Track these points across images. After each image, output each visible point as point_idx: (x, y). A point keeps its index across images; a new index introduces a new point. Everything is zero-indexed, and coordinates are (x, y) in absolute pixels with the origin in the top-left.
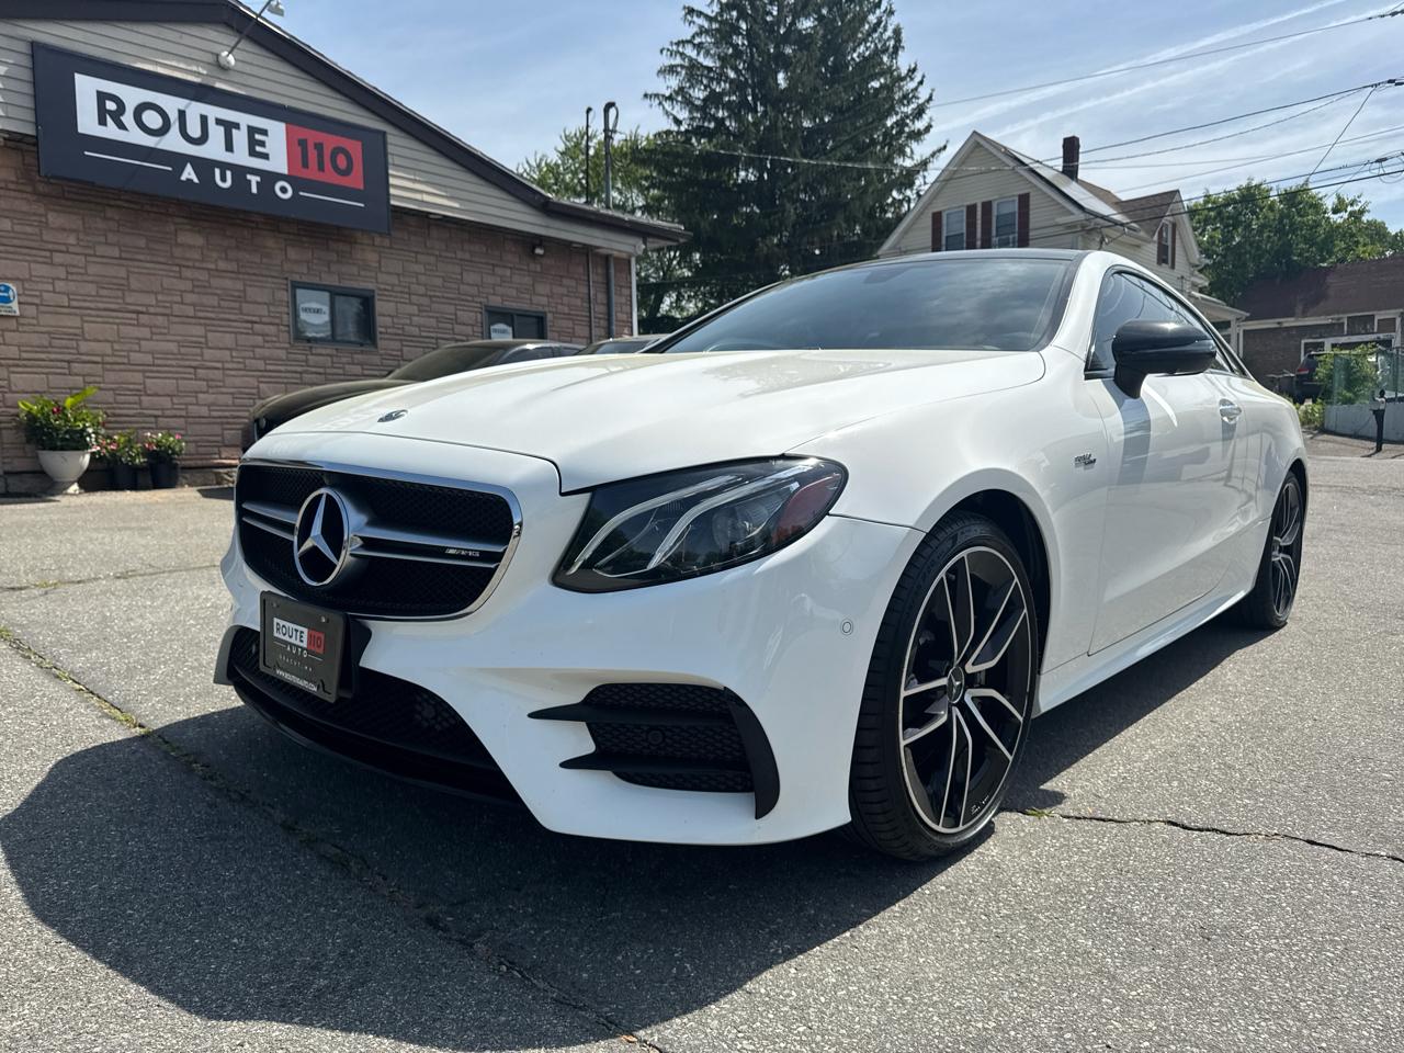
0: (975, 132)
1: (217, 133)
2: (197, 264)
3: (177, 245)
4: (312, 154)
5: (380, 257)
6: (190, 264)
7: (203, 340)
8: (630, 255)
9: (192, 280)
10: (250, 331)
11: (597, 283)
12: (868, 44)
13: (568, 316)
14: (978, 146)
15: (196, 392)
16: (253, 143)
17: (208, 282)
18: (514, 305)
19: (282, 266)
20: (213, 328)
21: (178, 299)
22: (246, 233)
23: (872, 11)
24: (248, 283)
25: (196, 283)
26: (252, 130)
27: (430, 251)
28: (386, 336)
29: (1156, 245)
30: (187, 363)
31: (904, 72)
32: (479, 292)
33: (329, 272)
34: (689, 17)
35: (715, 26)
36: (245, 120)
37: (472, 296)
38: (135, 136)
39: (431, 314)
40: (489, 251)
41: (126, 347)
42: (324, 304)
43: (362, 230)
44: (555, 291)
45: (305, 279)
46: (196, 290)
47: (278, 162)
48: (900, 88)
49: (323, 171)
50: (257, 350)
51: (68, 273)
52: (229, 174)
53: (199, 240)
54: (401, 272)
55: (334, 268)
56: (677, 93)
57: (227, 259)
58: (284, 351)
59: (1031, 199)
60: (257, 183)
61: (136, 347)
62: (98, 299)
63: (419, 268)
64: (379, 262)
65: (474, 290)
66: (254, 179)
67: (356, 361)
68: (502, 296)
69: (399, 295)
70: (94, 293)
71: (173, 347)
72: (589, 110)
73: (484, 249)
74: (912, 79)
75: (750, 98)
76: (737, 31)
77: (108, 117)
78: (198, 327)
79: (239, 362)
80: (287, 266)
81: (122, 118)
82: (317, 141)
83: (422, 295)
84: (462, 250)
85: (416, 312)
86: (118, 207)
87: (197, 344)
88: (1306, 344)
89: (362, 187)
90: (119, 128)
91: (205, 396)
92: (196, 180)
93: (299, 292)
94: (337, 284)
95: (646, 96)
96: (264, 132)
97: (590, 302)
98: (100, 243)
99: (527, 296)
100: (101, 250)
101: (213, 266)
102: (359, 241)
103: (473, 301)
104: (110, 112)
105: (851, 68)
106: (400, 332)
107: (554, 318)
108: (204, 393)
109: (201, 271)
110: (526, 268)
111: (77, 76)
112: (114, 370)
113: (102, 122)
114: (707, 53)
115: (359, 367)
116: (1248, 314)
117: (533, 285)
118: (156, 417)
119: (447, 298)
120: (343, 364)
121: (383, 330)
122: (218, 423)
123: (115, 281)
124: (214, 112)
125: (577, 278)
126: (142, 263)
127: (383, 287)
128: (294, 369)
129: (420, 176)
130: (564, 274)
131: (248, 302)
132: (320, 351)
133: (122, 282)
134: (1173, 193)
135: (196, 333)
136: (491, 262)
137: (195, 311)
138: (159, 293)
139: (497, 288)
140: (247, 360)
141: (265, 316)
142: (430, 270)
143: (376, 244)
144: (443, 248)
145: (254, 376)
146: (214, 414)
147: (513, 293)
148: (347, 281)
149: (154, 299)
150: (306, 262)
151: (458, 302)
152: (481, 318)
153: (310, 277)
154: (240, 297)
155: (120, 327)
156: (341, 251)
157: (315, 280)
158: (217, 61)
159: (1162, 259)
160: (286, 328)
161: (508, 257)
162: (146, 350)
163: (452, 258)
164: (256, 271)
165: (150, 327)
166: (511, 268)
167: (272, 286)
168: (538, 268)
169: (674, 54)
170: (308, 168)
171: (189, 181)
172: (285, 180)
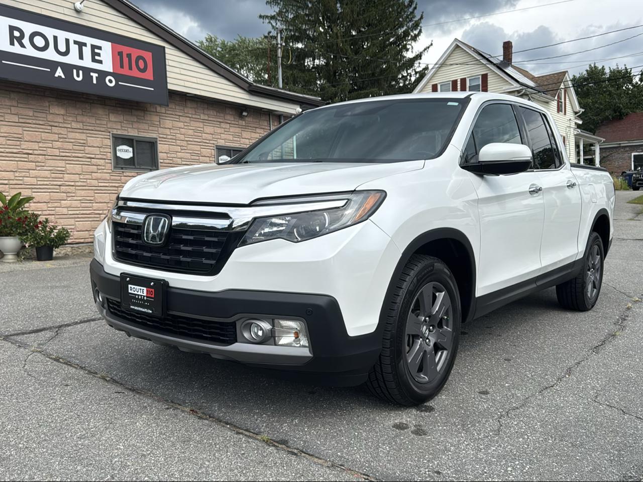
0: (456, 39)
1: (74, 49)
2: (61, 125)
3: (50, 114)
4: (126, 60)
5: (160, 118)
6: (56, 124)
7: (63, 169)
8: (293, 115)
9: (59, 134)
10: (89, 163)
14: (457, 47)
15: (61, 200)
16: (94, 54)
17: (67, 135)
18: (231, 145)
19: (107, 125)
20: (70, 162)
21: (50, 145)
22: (87, 106)
24: (89, 135)
25: (60, 136)
26: (94, 47)
27: (187, 115)
29: (556, 102)
30: (55, 183)
32: (213, 138)
33: (132, 128)
36: (89, 41)
37: (210, 140)
38: (30, 51)
39: (187, 151)
40: (218, 114)
41: (23, 174)
42: (130, 147)
43: (150, 104)
44: (252, 136)
45: (119, 132)
46: (61, 140)
47: (107, 65)
48: (405, 12)
49: (132, 70)
50: (93, 174)
52: (81, 72)
53: (62, 112)
54: (171, 127)
55: (135, 125)
56: (278, 15)
57: (77, 121)
58: (109, 174)
59: (489, 79)
60: (96, 77)
61: (27, 174)
62: (6, 146)
63: (181, 125)
64: (160, 122)
65: (210, 137)
66: (94, 75)
68: (225, 139)
69: (170, 140)
70: (4, 143)
71: (47, 174)
73: (215, 113)
74: (411, 6)
77: (15, 41)
78: (61, 161)
79: (84, 182)
80: (109, 125)
81: (23, 41)
82: (128, 53)
83: (183, 141)
84: (204, 113)
85: (179, 150)
86: (17, 92)
87: (62, 173)
88: (634, 155)
89: (152, 79)
90: (21, 47)
91: (66, 201)
92: (63, 77)
93: (116, 140)
94: (137, 135)
95: (261, 17)
96: (100, 48)
98: (9, 114)
99: (239, 139)
100: (8, 118)
101: (69, 126)
102: (149, 109)
103: (210, 143)
104: (16, 38)
106: (171, 162)
109: (63, 129)
110: (237, 123)
113: (12, 43)
116: (604, 140)
117: (241, 133)
119: (194, 141)
121: (162, 161)
122: (72, 218)
123: (15, 135)
124: (73, 37)
125: (263, 129)
126: (31, 125)
127: (161, 136)
128: (114, 184)
129: (183, 72)
130: (257, 126)
131: (89, 146)
132: (128, 174)
133: (20, 136)
134: (564, 73)
135: (60, 165)
136: (219, 120)
137: (60, 152)
138: (40, 142)
139: (222, 135)
140: (88, 180)
141: (98, 155)
142: (186, 126)
143: (158, 111)
144: (194, 113)
145: (92, 190)
146: (70, 212)
147: (231, 138)
148: (142, 133)
149: (37, 146)
150: (120, 122)
151: (201, 144)
152: (214, 152)
153: (123, 131)
154: (84, 144)
155: (19, 162)
156: (140, 116)
157: (125, 133)
158: (75, 7)
159: (559, 110)
160: (110, 161)
161: (228, 117)
162: (33, 176)
163: (198, 119)
164: (93, 128)
165: (35, 162)
166: (229, 123)
167: (102, 136)
168: (244, 123)
170: (123, 68)
171: (60, 77)
172: (111, 76)
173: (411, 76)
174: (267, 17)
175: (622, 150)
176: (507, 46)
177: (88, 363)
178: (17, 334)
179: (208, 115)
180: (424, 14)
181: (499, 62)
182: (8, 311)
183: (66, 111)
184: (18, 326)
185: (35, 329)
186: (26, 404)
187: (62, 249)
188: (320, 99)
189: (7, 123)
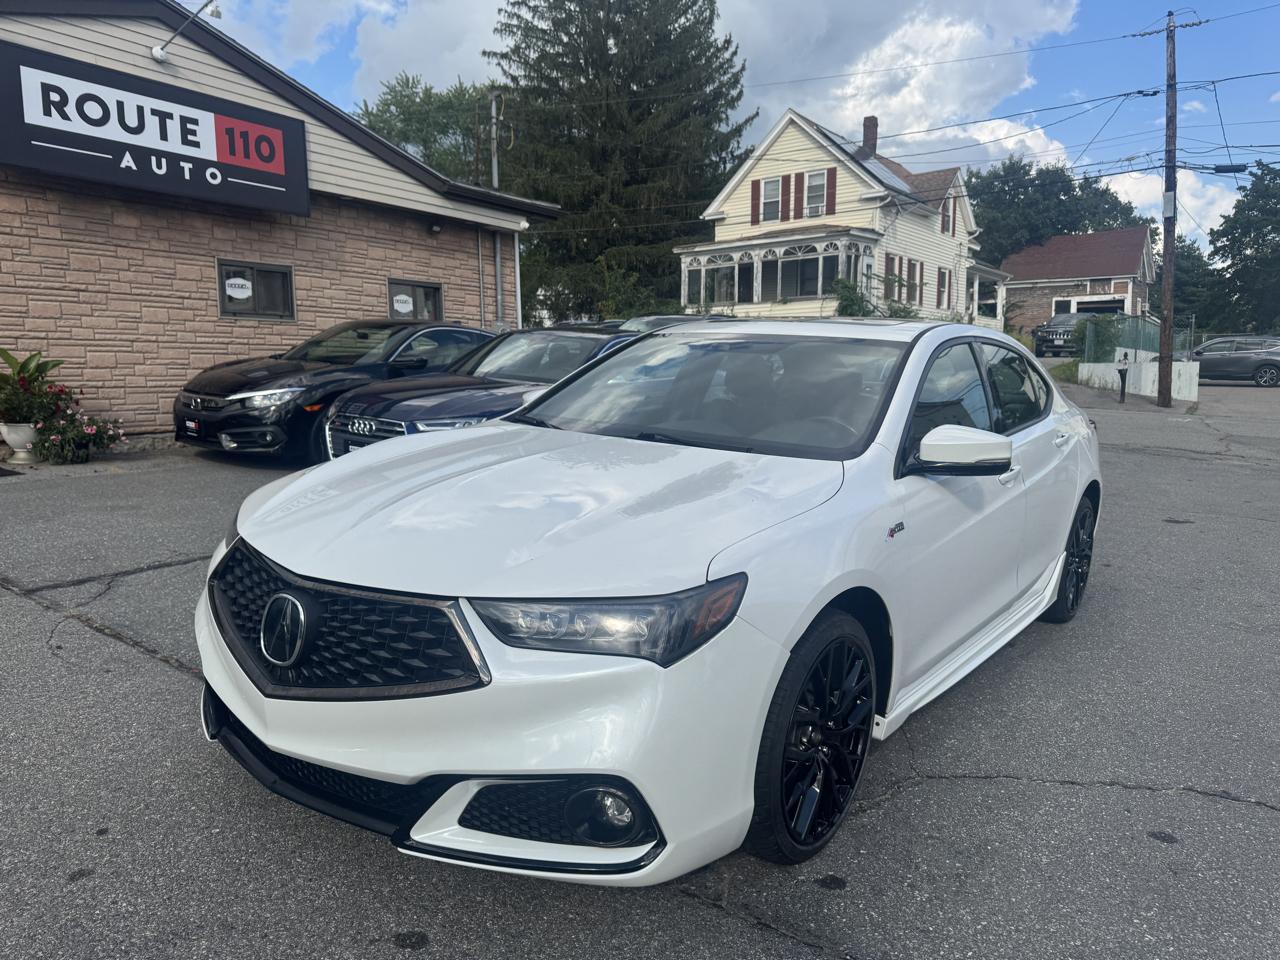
1: (152, 123)
2: (132, 244)
3: (115, 226)
4: (239, 141)
5: (296, 235)
6: (124, 243)
7: (137, 315)
8: (514, 231)
9: (129, 259)
10: (180, 306)
11: (486, 256)
13: (461, 288)
14: (791, 122)
15: (135, 364)
16: (185, 132)
17: (143, 260)
18: (416, 278)
19: (208, 244)
20: (148, 304)
21: (116, 277)
22: (175, 215)
24: (178, 261)
25: (131, 262)
26: (184, 120)
27: (339, 229)
28: (302, 308)
29: (941, 216)
30: (124, 337)
31: (720, 43)
32: (383, 266)
33: (250, 250)
36: (178, 110)
37: (376, 270)
38: (77, 126)
39: (342, 287)
40: (392, 228)
41: (70, 323)
42: (248, 280)
43: (280, 212)
44: (449, 264)
45: (230, 257)
46: (133, 269)
47: (208, 150)
48: (717, 58)
49: (249, 158)
50: (187, 323)
51: (13, 254)
52: (164, 161)
53: (134, 222)
54: (314, 248)
55: (255, 247)
56: (514, 52)
57: (159, 239)
58: (213, 324)
59: (838, 173)
60: (190, 169)
61: (78, 323)
62: (41, 278)
63: (331, 245)
64: (296, 240)
66: (187, 166)
67: (276, 332)
68: (402, 269)
69: (313, 270)
70: (37, 273)
71: (111, 322)
73: (388, 228)
74: (727, 49)
75: (581, 61)
77: (52, 108)
78: (132, 303)
79: (171, 335)
80: (213, 245)
81: (65, 108)
82: (243, 130)
83: (333, 270)
84: (368, 227)
85: (328, 286)
86: (58, 190)
88: (1056, 301)
89: (283, 173)
90: (63, 118)
91: (143, 366)
92: (134, 168)
93: (225, 269)
94: (259, 261)
96: (195, 122)
97: (479, 274)
99: (426, 269)
100: (42, 231)
101: (146, 246)
102: (278, 221)
103: (378, 275)
104: (54, 103)
105: (672, 38)
106: (314, 304)
107: (448, 288)
108: (140, 364)
109: (135, 250)
110: (423, 243)
111: (23, 69)
112: (57, 345)
113: (47, 113)
114: (542, 17)
115: (279, 337)
116: (1012, 276)
117: (431, 260)
118: (98, 388)
119: (354, 272)
120: (265, 334)
121: (299, 302)
122: (154, 392)
123: (57, 261)
124: (150, 103)
125: (468, 252)
126: (81, 244)
127: (299, 262)
128: (221, 340)
129: (335, 162)
130: (457, 248)
131: (179, 279)
132: (244, 323)
133: (65, 262)
134: (955, 170)
135: (132, 309)
137: (131, 288)
138: (97, 272)
139: (398, 261)
140: (179, 334)
141: (195, 292)
142: (340, 247)
143: (294, 223)
144: (352, 226)
145: (185, 348)
146: (150, 384)
147: (413, 266)
148: (267, 259)
149: (93, 277)
150: (231, 240)
151: (362, 275)
152: (385, 289)
153: (236, 255)
154: (170, 274)
155: (63, 304)
156: (264, 231)
157: (239, 258)
158: (152, 54)
159: (945, 228)
160: (214, 303)
161: (409, 233)
162: (88, 325)
163: (359, 235)
164: (186, 250)
165: (91, 304)
166: (412, 244)
167: (201, 263)
168: (435, 243)
169: (511, 15)
170: (234, 155)
171: (128, 168)
172: (214, 167)
173: (725, 163)
174: (495, 54)
175: (1039, 292)
176: (871, 124)
177: (147, 637)
178: (48, 587)
179: (375, 229)
180: (747, 64)
181: (856, 148)
182: (38, 549)
183: (141, 222)
184: (50, 574)
185: (76, 578)
186: (43, 700)
188: (559, 207)
189: (41, 241)
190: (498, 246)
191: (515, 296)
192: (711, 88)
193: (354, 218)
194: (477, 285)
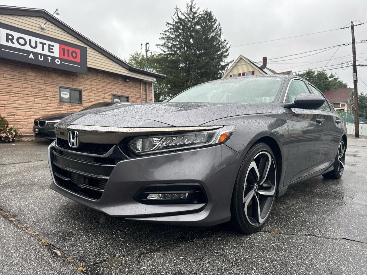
0: (241, 55)
1: (40, 46)
2: (33, 81)
3: (28, 75)
4: (66, 52)
5: (84, 80)
6: (30, 80)
7: (33, 101)
8: (152, 82)
9: (31, 85)
10: (47, 99)
11: (143, 89)
12: (214, 33)
13: (135, 98)
14: (241, 59)
15: (31, 115)
16: (50, 49)
17: (36, 85)
18: (121, 94)
19: (57, 82)
20: (36, 98)
21: (27, 90)
22: (47, 73)
23: (214, 24)
24: (47, 86)
25: (32, 86)
26: (50, 45)
27: (99, 79)
28: (85, 101)
30: (28, 107)
31: (223, 41)
32: (111, 90)
33: (70, 84)
34: (167, 25)
35: (175, 27)
36: (48, 42)
37: (109, 91)
38: (17, 46)
39: (97, 96)
40: (114, 80)
41: (12, 102)
42: (68, 92)
43: (79, 73)
44: (132, 91)
45: (63, 86)
46: (32, 88)
49: (69, 57)
50: (49, 104)
52: (43, 57)
53: (34, 74)
54: (90, 84)
55: (71, 83)
56: (164, 44)
57: (41, 80)
58: (56, 105)
59: (255, 72)
60: (51, 59)
61: (14, 103)
62: (4, 89)
63: (95, 84)
64: (84, 82)
66: (50, 58)
67: (76, 108)
68: (117, 92)
69: (89, 90)
70: (3, 87)
71: (25, 103)
72: (142, 44)
73: (113, 79)
75: (183, 46)
76: (180, 29)
77: (9, 40)
78: (32, 98)
79: (43, 107)
81: (13, 41)
82: (68, 49)
83: (95, 91)
84: (107, 79)
85: (93, 95)
86: (11, 64)
87: (32, 103)
89: (80, 62)
90: (12, 43)
92: (33, 58)
93: (61, 89)
94: (72, 87)
95: (156, 45)
96: (53, 46)
97: (141, 94)
98: (6, 74)
99: (124, 92)
100: (5, 76)
101: (37, 81)
102: (79, 76)
103: (109, 93)
104: (10, 39)
105: (209, 39)
106: (89, 100)
107: (131, 98)
108: (33, 115)
109: (34, 82)
110: (124, 84)
112: (8, 109)
113: (7, 41)
114: (172, 34)
115: (77, 110)
117: (126, 89)
118: (19, 122)
119: (101, 92)
120: (73, 109)
121: (84, 100)
123: (9, 84)
124: (39, 40)
125: (138, 88)
126: (17, 80)
127: (84, 88)
128: (59, 109)
129: (96, 59)
130: (134, 86)
131: (47, 91)
132: (66, 105)
133: (11, 85)
134: (290, 72)
135: (32, 99)
136: (114, 82)
137: (32, 93)
138: (21, 88)
139: (116, 89)
140: (46, 107)
141: (51, 95)
142: (97, 84)
143: (83, 77)
144: (102, 78)
145: (47, 111)
148: (75, 87)
149: (20, 90)
150: (63, 81)
151: (105, 93)
152: (111, 97)
153: (65, 85)
154: (44, 90)
155: (10, 97)
156: (74, 78)
158: (41, 27)
160: (57, 99)
161: (119, 81)
162: (17, 103)
163: (104, 81)
164: (50, 83)
165: (19, 97)
166: (120, 84)
167: (54, 87)
168: (127, 85)
169: (164, 34)
170: (65, 56)
171: (31, 58)
172: (58, 59)
176: (265, 59)
179: (109, 80)
181: (261, 66)
183: (36, 74)
187: (31, 138)
188: (166, 76)
189: (5, 78)
190: (147, 86)
191: (152, 101)
192: (220, 52)
193: (102, 76)
194: (140, 97)
